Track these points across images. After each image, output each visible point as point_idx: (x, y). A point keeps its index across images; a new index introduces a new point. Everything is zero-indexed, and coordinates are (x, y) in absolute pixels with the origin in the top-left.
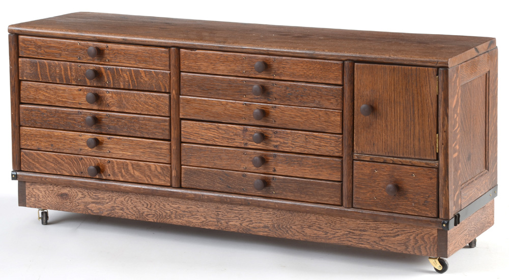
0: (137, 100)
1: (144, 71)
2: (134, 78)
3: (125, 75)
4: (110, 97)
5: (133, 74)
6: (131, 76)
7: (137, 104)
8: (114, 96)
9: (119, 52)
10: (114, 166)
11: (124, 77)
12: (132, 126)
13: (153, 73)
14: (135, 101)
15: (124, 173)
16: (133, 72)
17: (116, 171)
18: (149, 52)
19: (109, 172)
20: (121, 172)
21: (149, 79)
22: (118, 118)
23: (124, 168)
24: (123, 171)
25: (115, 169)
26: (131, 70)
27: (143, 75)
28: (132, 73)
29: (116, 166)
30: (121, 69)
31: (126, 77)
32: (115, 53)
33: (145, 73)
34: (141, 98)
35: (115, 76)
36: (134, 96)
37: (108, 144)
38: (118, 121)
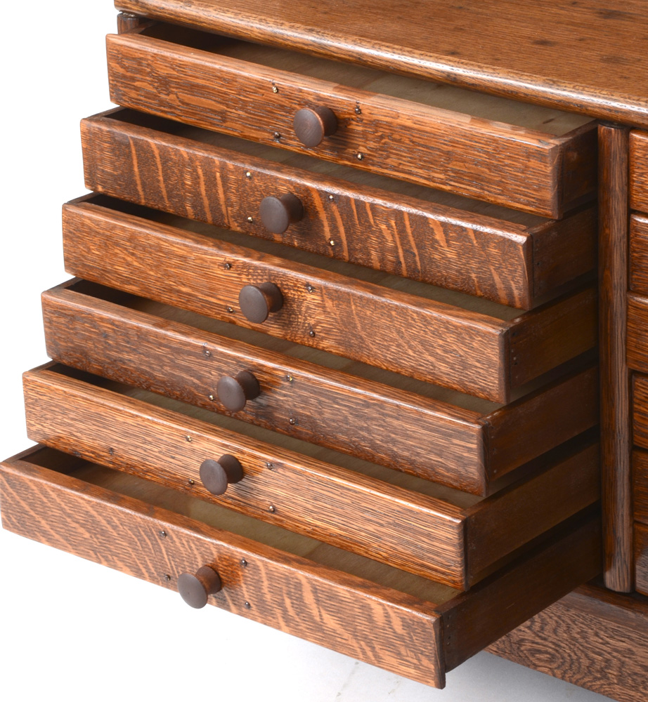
0: (399, 332)
1: (443, 224)
2: (413, 244)
3: (383, 227)
4: (317, 306)
5: (409, 230)
6: (402, 232)
7: (398, 346)
8: (329, 304)
9: (397, 136)
10: (259, 581)
11: (380, 235)
13: (472, 236)
14: (395, 335)
16: (407, 223)
17: (268, 597)
18: (490, 149)
19: (246, 595)
21: (458, 254)
22: (320, 394)
23: (289, 594)
24: (288, 602)
25: (266, 590)
26: (401, 212)
27: (439, 236)
28: (404, 226)
29: (266, 583)
30: (373, 206)
31: (389, 238)
32: (382, 137)
33: (445, 233)
34: (409, 326)
35: (354, 225)
36: (390, 316)
37: (266, 484)
38: (320, 402)
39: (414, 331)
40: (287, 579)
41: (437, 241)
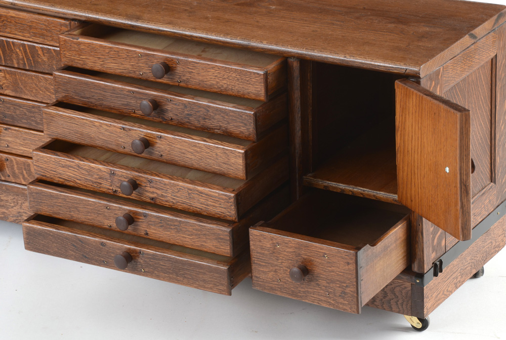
0: (36, 84)
1: (41, 48)
2: (30, 56)
3: (18, 50)
4: (3, 77)
5: (28, 51)
6: (25, 52)
7: (36, 90)
8: (8, 76)
9: (9, 20)
10: (13, 166)
11: (17, 54)
12: (32, 117)
13: (53, 51)
14: (34, 86)
15: (26, 176)
16: (27, 48)
17: (17, 171)
18: (46, 24)
19: (8, 172)
20: (22, 174)
21: (48, 59)
22: (15, 105)
23: (25, 169)
24: (25, 172)
25: (15, 169)
26: (25, 44)
27: (40, 52)
28: (26, 49)
29: (16, 166)
30: (13, 42)
31: (20, 54)
32: (3, 21)
33: (42, 51)
34: (40, 82)
35: (6, 50)
36: (32, 79)
37: (4, 136)
38: (14, 108)
39: (42, 84)
40: (24, 163)
41: (39, 54)
